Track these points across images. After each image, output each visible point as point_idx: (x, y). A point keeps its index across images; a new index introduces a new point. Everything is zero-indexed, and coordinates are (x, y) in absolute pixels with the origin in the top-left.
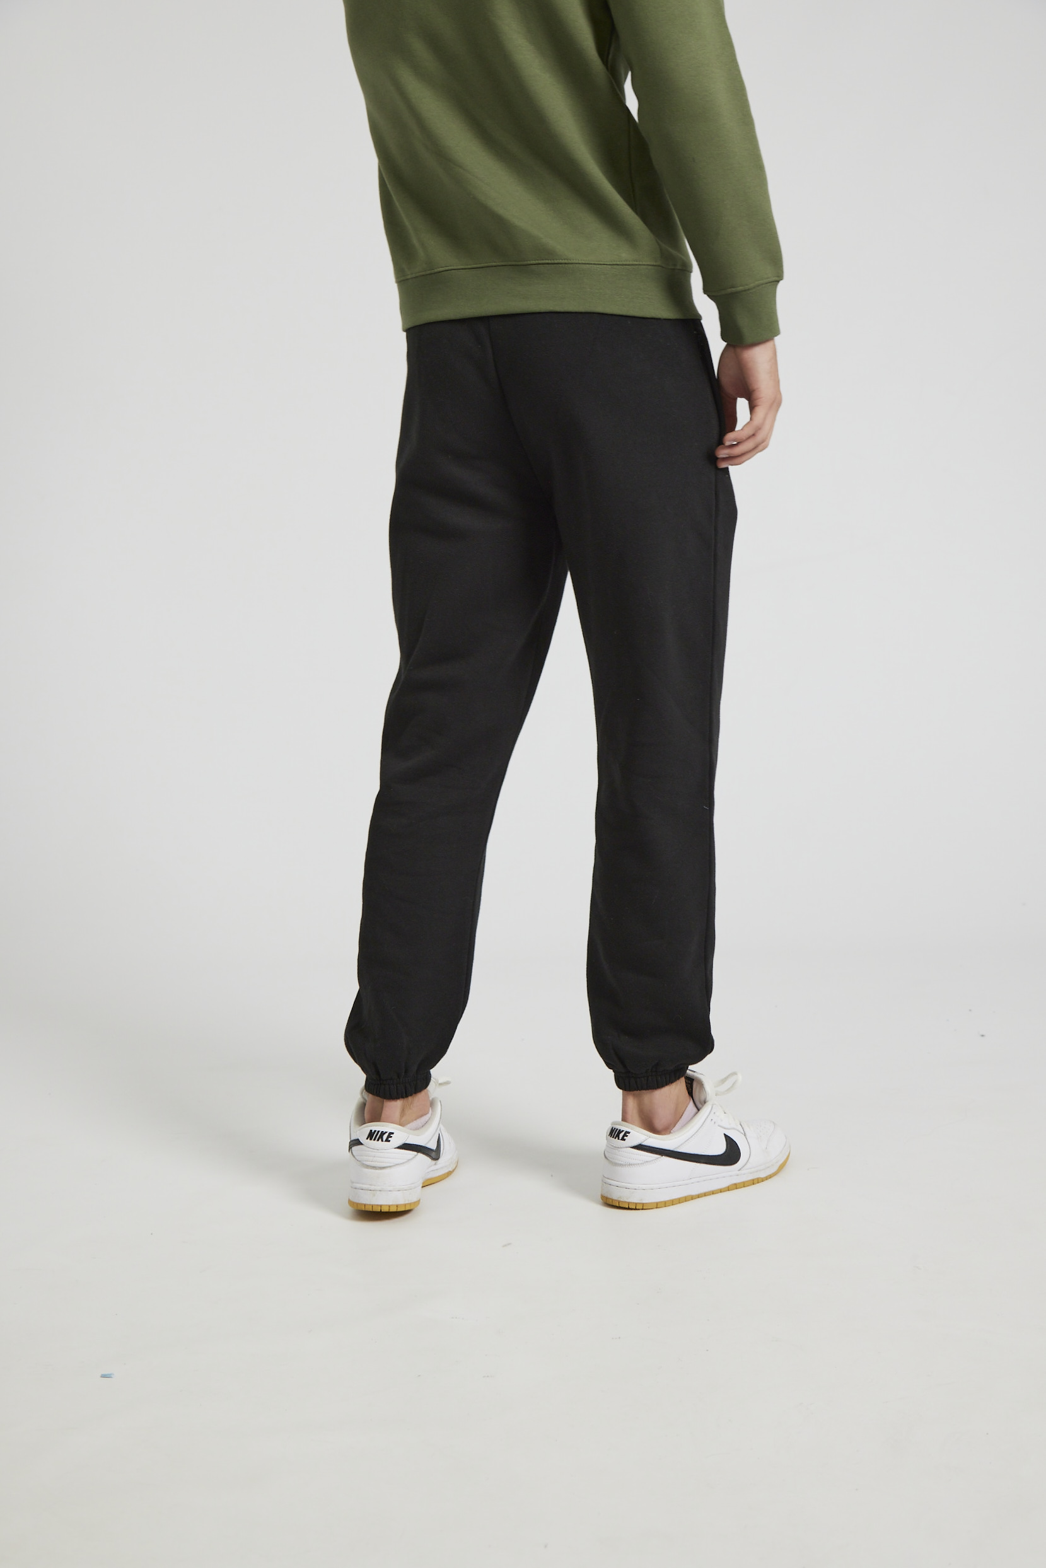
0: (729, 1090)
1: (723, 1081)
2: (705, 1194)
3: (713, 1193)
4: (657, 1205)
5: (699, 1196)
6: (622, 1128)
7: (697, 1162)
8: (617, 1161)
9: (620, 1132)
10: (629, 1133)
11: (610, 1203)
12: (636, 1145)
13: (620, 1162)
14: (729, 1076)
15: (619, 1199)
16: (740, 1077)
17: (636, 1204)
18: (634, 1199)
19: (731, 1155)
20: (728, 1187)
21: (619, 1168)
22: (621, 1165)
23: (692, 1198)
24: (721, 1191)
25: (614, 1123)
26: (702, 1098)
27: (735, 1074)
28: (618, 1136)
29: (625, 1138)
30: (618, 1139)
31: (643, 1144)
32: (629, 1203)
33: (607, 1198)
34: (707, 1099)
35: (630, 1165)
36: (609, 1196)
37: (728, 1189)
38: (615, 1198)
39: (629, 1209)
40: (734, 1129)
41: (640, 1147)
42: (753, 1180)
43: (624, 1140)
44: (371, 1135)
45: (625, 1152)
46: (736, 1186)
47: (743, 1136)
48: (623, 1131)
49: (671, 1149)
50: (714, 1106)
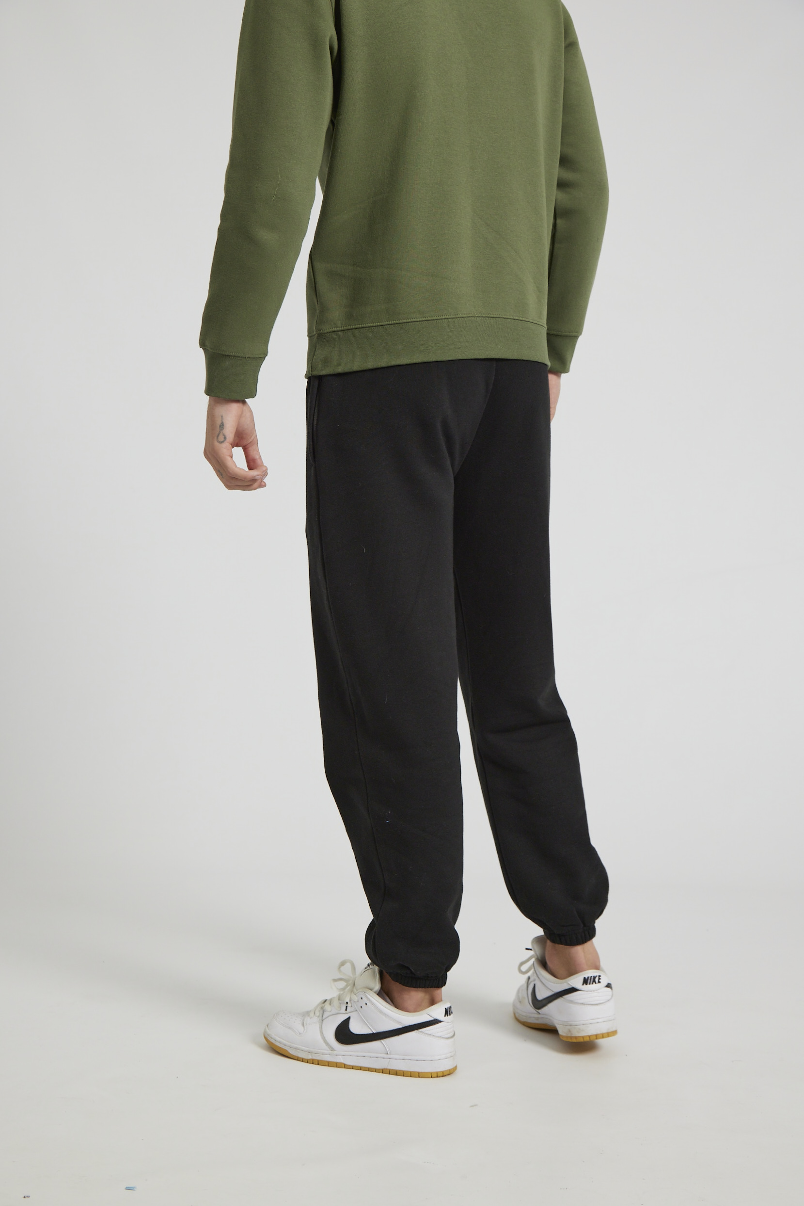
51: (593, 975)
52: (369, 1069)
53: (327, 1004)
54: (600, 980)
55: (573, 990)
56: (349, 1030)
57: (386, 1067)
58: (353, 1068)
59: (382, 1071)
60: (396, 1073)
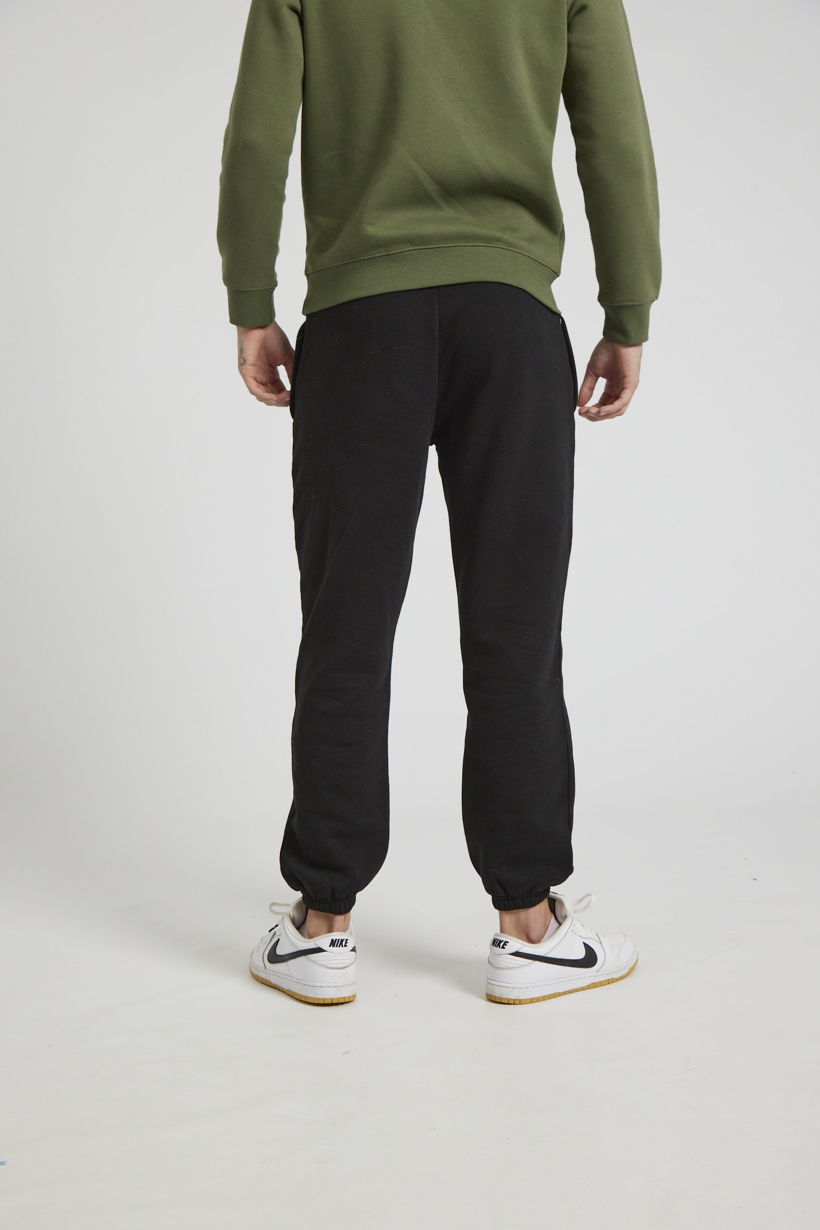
0: (585, 908)
1: (581, 901)
2: (570, 992)
3: (576, 990)
4: (532, 1001)
5: (565, 993)
6: (502, 939)
7: (562, 965)
8: (496, 965)
9: (501, 941)
10: (508, 942)
11: (493, 999)
12: (511, 952)
13: (501, 966)
14: (584, 897)
15: (501, 997)
16: (593, 897)
17: (514, 1000)
18: (513, 996)
19: (589, 959)
20: (589, 986)
21: (500, 971)
22: (501, 969)
23: (559, 994)
24: (583, 989)
25: (496, 935)
26: (563, 915)
27: (589, 895)
28: (499, 945)
29: (505, 946)
30: (499, 947)
31: (519, 951)
32: (508, 999)
33: (491, 996)
34: (568, 915)
35: (509, 968)
36: (492, 995)
37: (589, 987)
38: (497, 995)
39: (508, 1004)
40: (592, 939)
41: (517, 954)
42: (609, 980)
43: (504, 948)
44: (333, 943)
45: (505, 958)
46: (594, 985)
47: (600, 944)
48: (503, 941)
49: (542, 955)
50: (574, 920)
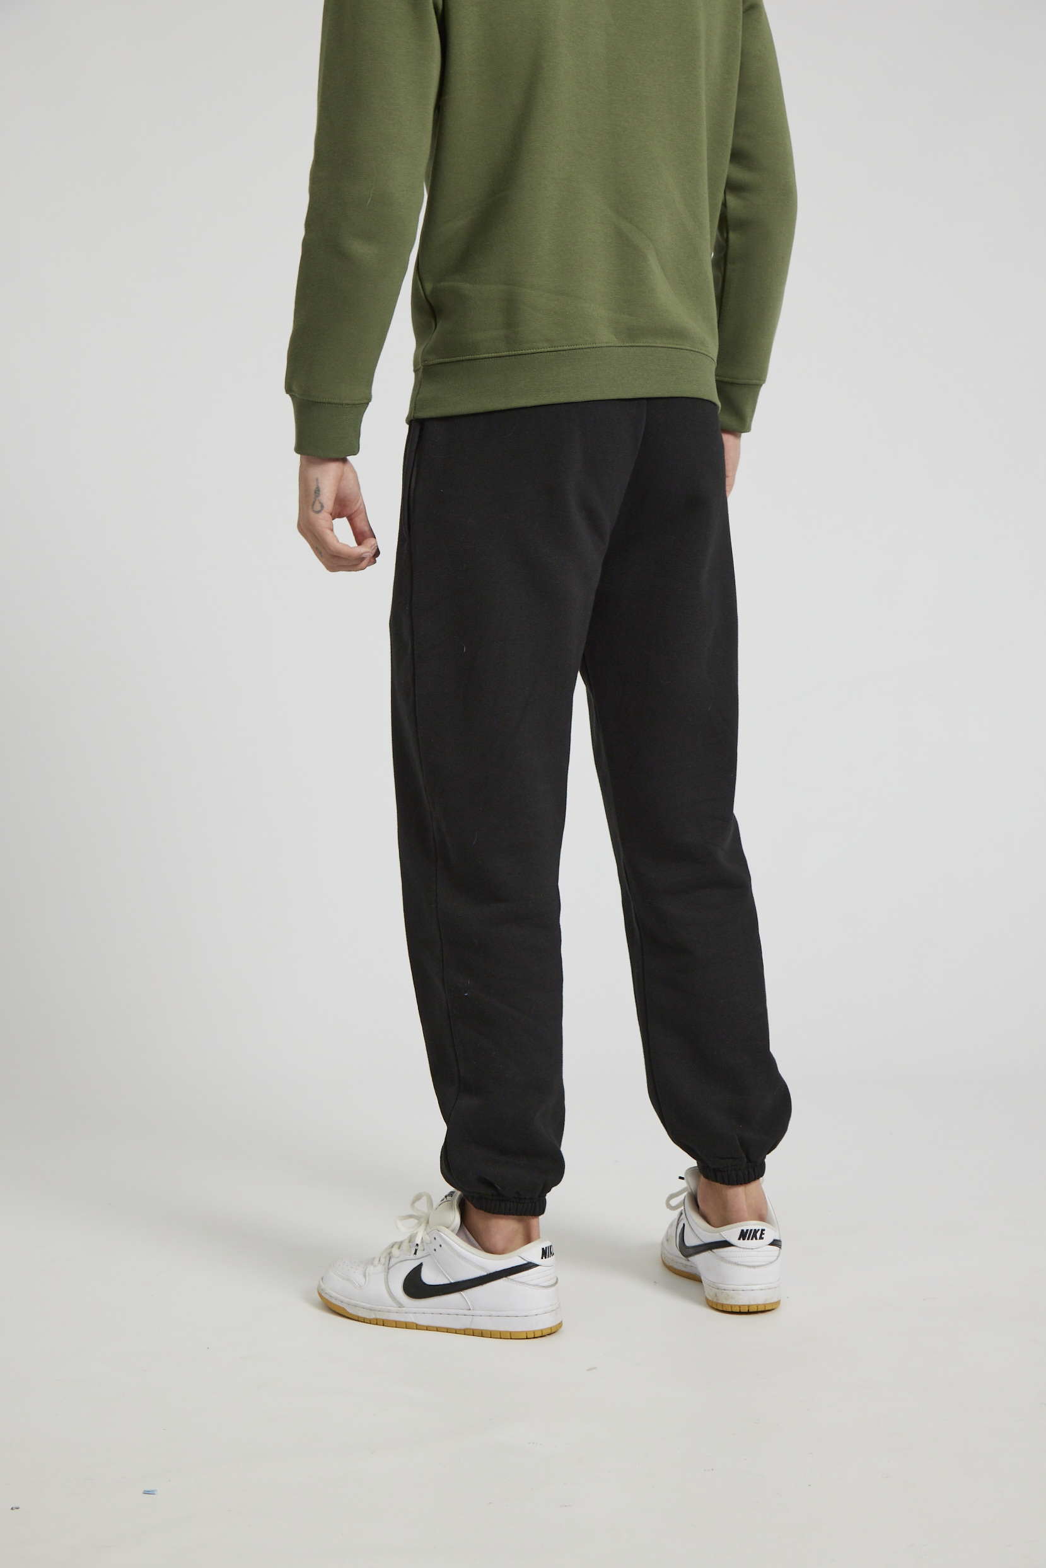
51: (753, 1228)
52: (448, 1330)
53: (396, 1247)
54: (763, 1236)
55: (725, 1244)
56: (421, 1280)
57: (468, 1327)
58: (428, 1328)
59: (465, 1332)
60: (482, 1334)
